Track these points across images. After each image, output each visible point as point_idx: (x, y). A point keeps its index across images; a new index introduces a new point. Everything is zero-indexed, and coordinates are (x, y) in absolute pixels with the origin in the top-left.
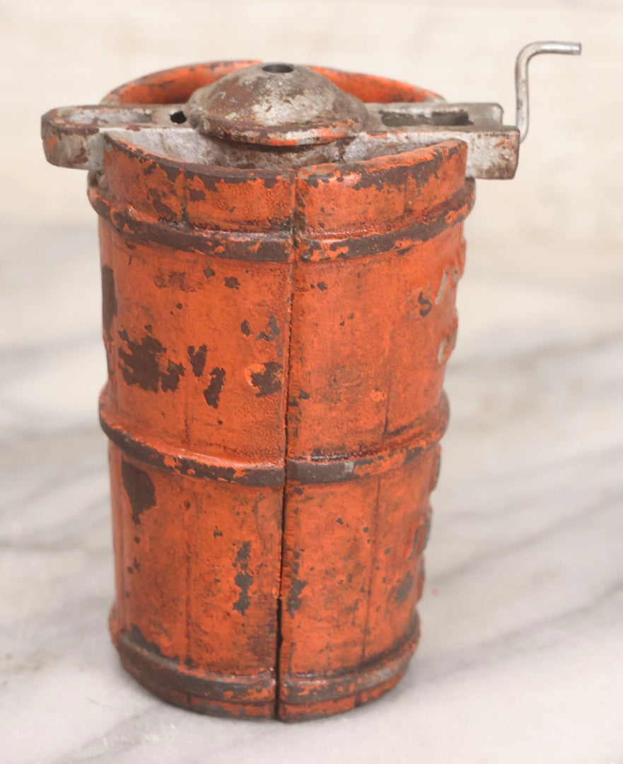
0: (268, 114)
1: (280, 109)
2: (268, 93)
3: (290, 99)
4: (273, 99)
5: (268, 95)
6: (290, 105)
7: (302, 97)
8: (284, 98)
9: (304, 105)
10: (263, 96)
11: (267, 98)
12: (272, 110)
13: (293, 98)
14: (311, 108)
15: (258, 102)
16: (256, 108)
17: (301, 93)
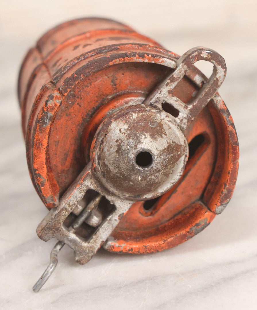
0: (119, 128)
1: (116, 135)
2: (128, 137)
3: (118, 143)
4: (123, 137)
5: (126, 136)
6: (114, 141)
7: (115, 151)
8: (120, 141)
9: (111, 147)
10: (129, 134)
11: (126, 135)
12: (119, 132)
13: (117, 145)
14: (108, 151)
15: (128, 130)
16: (126, 127)
17: (117, 152)
